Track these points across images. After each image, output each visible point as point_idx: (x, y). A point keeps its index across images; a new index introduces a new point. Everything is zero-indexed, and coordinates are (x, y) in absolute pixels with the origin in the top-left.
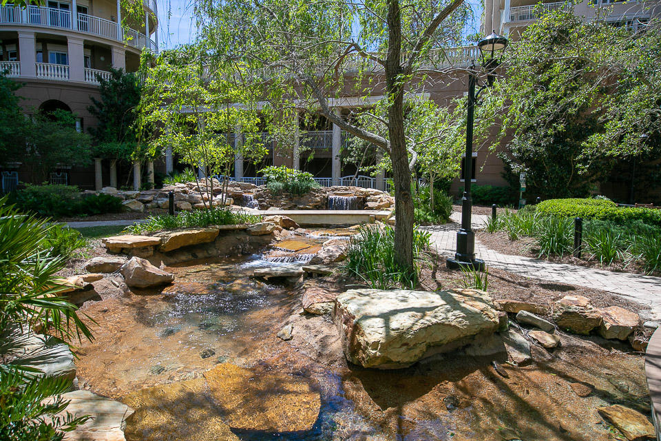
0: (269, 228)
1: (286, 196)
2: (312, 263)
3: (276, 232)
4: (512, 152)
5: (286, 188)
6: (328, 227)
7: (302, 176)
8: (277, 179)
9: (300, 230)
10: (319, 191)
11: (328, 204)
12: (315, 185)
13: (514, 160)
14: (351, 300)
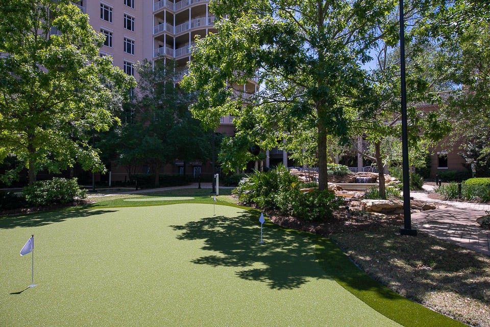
0: (333, 189)
1: (335, 177)
2: (352, 198)
3: (335, 191)
4: (467, 151)
5: (335, 173)
6: (356, 190)
7: (342, 167)
8: (330, 169)
9: (344, 191)
10: (351, 175)
11: (356, 181)
12: (349, 172)
13: (469, 157)
14: (364, 201)
